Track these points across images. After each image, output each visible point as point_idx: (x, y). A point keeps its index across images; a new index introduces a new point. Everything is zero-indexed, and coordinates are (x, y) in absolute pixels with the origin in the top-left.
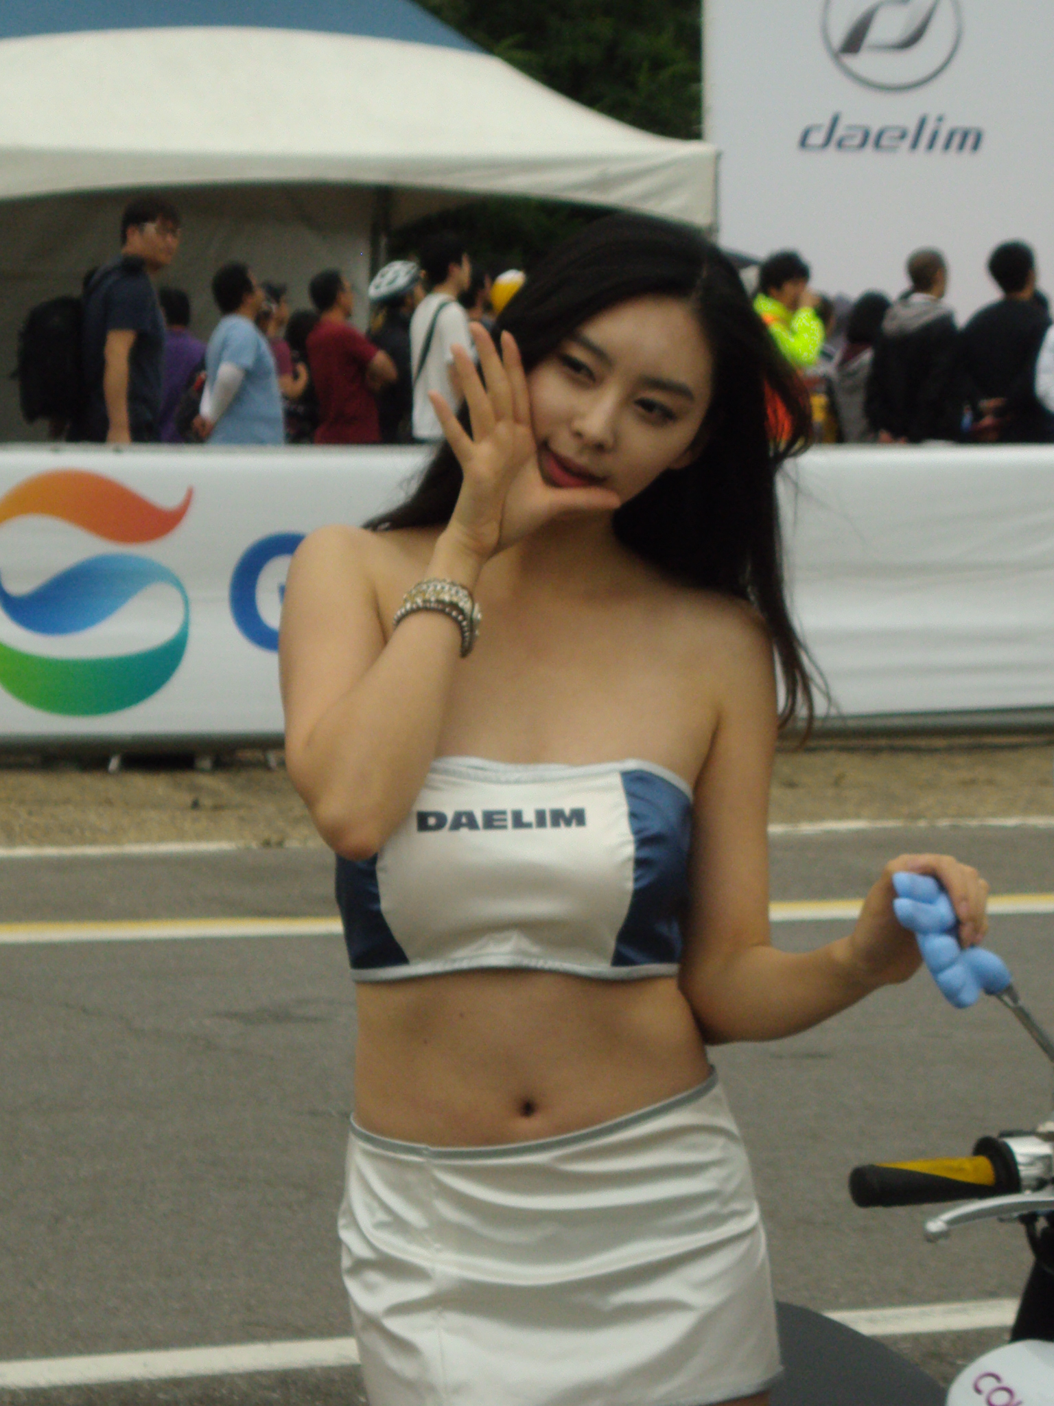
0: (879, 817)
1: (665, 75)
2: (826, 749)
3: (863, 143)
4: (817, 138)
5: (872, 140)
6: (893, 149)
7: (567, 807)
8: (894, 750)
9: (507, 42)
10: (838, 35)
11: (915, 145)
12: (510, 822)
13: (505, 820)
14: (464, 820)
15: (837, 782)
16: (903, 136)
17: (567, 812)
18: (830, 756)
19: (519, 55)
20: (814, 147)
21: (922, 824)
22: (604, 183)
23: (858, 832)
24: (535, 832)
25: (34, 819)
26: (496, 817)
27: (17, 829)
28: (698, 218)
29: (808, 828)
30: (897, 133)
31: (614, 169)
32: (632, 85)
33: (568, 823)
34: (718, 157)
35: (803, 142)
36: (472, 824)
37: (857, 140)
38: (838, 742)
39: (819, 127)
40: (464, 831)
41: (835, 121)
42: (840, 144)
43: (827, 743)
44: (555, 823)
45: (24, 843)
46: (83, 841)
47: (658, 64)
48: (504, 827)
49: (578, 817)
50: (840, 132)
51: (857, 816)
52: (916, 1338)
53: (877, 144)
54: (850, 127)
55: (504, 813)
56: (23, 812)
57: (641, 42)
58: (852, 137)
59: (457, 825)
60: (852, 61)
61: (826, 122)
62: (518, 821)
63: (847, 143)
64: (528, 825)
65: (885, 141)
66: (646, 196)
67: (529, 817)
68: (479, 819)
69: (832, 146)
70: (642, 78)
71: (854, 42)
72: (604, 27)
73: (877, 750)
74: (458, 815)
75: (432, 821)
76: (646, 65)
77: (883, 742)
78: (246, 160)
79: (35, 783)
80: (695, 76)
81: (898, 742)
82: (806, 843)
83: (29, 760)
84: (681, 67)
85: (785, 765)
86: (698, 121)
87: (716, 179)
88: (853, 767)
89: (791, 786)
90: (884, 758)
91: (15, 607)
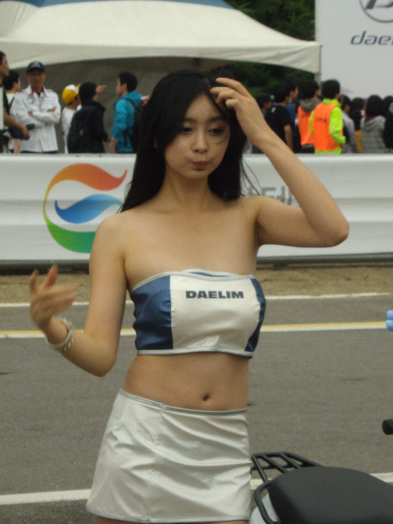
0: (381, 291)
1: (301, 17)
2: (361, 266)
3: (375, 42)
4: (357, 40)
5: (378, 40)
6: (385, 44)
7: (237, 291)
8: (387, 266)
9: (243, 5)
10: (365, 2)
12: (218, 296)
13: (216, 295)
14: (202, 294)
15: (366, 278)
16: (390, 39)
17: (237, 293)
18: (363, 269)
19: (247, 10)
20: (356, 43)
22: (278, 57)
23: (374, 297)
24: (227, 300)
26: (213, 294)
28: (314, 70)
29: (355, 295)
30: (387, 39)
31: (282, 52)
32: (289, 21)
33: (238, 297)
34: (321, 47)
35: (352, 42)
36: (205, 296)
37: (372, 41)
38: (366, 264)
39: (358, 36)
40: (202, 299)
41: (364, 34)
42: (366, 42)
43: (361, 264)
44: (233, 297)
47: (298, 13)
48: (216, 298)
49: (241, 295)
50: (366, 38)
51: (373, 291)
53: (380, 42)
54: (370, 36)
55: (215, 292)
57: (292, 5)
58: (370, 40)
59: (200, 296)
60: (370, 11)
61: (361, 34)
62: (221, 296)
63: (369, 42)
64: (224, 297)
65: (382, 41)
66: (294, 62)
67: (224, 294)
68: (207, 294)
69: (363, 44)
70: (293, 18)
71: (371, 5)
73: (380, 267)
74: (200, 293)
75: (191, 294)
76: (294, 13)
77: (383, 264)
78: (146, 49)
79: (70, 279)
80: (312, 17)
81: (389, 264)
82: (354, 301)
83: (67, 270)
84: (307, 14)
85: (347, 272)
86: (314, 34)
87: (320, 56)
88: (372, 273)
89: (349, 279)
90: (383, 270)
91: (62, 213)
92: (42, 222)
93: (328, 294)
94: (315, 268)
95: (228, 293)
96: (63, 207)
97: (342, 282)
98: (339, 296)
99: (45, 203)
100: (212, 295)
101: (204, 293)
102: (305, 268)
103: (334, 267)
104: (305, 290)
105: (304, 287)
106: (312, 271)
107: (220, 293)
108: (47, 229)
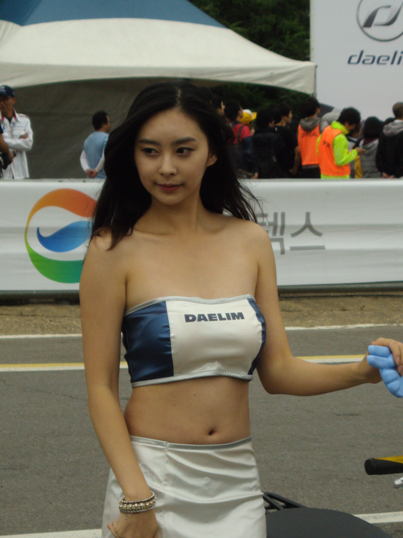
1: (296, 35)
2: (358, 296)
3: (373, 62)
4: (354, 60)
5: (376, 60)
6: (384, 64)
7: (237, 312)
8: (383, 296)
9: (235, 24)
10: (363, 20)
11: (392, 63)
12: (218, 318)
13: (216, 317)
14: (202, 318)
15: (362, 309)
16: (388, 59)
17: (237, 314)
18: (359, 299)
19: (239, 29)
20: (353, 63)
21: (395, 325)
22: (272, 77)
23: (370, 327)
24: (227, 321)
25: (52, 323)
27: (46, 327)
28: (309, 91)
29: (350, 327)
30: (386, 58)
31: (276, 72)
32: (283, 40)
33: (238, 318)
34: (316, 67)
35: (349, 62)
36: (205, 319)
37: (370, 61)
38: (362, 294)
39: (355, 56)
40: (202, 322)
41: (362, 53)
42: (364, 62)
43: (358, 294)
44: (234, 318)
45: (48, 333)
46: (71, 332)
47: (293, 32)
48: (216, 320)
49: (241, 316)
50: (363, 58)
51: (370, 322)
52: (392, 524)
53: (378, 62)
54: (367, 56)
55: (215, 315)
56: (48, 320)
57: (286, 23)
58: (368, 60)
59: (200, 320)
60: (367, 30)
61: (358, 54)
62: (221, 318)
63: (366, 62)
64: (225, 319)
65: (381, 61)
66: (288, 83)
67: (224, 316)
68: (207, 317)
69: (360, 63)
70: (287, 37)
71: (369, 23)
72: (272, 18)
73: (377, 296)
74: (199, 316)
75: (191, 318)
76: (288, 32)
77: (380, 293)
78: (134, 69)
79: (53, 309)
80: (308, 36)
81: (386, 293)
82: (350, 332)
83: (50, 300)
84: (302, 33)
85: (342, 302)
86: (309, 53)
87: (315, 76)
88: (368, 303)
89: (344, 310)
90: (380, 299)
91: (44, 241)
92: (23, 250)
93: (322, 325)
94: (309, 297)
95: (228, 315)
96: (45, 234)
97: (338, 312)
98: (334, 327)
99: (26, 230)
100: (212, 317)
101: (203, 315)
102: (299, 298)
103: (330, 296)
104: (298, 321)
105: (298, 318)
106: (306, 301)
107: (220, 315)
108: (29, 258)
